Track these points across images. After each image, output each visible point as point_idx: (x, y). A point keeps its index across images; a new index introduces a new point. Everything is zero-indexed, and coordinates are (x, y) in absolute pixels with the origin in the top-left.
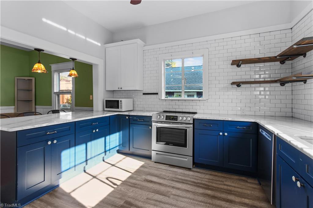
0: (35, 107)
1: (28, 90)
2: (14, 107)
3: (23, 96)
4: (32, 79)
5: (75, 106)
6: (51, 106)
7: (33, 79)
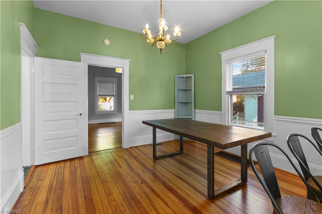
0: (195, 111)
1: (185, 90)
2: (174, 110)
3: (181, 97)
4: (191, 77)
5: (275, 115)
6: (221, 111)
7: (193, 76)
